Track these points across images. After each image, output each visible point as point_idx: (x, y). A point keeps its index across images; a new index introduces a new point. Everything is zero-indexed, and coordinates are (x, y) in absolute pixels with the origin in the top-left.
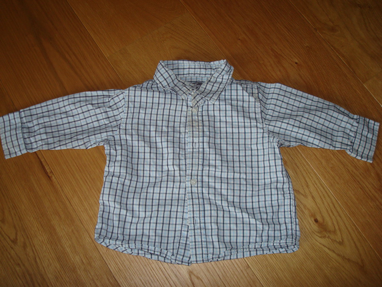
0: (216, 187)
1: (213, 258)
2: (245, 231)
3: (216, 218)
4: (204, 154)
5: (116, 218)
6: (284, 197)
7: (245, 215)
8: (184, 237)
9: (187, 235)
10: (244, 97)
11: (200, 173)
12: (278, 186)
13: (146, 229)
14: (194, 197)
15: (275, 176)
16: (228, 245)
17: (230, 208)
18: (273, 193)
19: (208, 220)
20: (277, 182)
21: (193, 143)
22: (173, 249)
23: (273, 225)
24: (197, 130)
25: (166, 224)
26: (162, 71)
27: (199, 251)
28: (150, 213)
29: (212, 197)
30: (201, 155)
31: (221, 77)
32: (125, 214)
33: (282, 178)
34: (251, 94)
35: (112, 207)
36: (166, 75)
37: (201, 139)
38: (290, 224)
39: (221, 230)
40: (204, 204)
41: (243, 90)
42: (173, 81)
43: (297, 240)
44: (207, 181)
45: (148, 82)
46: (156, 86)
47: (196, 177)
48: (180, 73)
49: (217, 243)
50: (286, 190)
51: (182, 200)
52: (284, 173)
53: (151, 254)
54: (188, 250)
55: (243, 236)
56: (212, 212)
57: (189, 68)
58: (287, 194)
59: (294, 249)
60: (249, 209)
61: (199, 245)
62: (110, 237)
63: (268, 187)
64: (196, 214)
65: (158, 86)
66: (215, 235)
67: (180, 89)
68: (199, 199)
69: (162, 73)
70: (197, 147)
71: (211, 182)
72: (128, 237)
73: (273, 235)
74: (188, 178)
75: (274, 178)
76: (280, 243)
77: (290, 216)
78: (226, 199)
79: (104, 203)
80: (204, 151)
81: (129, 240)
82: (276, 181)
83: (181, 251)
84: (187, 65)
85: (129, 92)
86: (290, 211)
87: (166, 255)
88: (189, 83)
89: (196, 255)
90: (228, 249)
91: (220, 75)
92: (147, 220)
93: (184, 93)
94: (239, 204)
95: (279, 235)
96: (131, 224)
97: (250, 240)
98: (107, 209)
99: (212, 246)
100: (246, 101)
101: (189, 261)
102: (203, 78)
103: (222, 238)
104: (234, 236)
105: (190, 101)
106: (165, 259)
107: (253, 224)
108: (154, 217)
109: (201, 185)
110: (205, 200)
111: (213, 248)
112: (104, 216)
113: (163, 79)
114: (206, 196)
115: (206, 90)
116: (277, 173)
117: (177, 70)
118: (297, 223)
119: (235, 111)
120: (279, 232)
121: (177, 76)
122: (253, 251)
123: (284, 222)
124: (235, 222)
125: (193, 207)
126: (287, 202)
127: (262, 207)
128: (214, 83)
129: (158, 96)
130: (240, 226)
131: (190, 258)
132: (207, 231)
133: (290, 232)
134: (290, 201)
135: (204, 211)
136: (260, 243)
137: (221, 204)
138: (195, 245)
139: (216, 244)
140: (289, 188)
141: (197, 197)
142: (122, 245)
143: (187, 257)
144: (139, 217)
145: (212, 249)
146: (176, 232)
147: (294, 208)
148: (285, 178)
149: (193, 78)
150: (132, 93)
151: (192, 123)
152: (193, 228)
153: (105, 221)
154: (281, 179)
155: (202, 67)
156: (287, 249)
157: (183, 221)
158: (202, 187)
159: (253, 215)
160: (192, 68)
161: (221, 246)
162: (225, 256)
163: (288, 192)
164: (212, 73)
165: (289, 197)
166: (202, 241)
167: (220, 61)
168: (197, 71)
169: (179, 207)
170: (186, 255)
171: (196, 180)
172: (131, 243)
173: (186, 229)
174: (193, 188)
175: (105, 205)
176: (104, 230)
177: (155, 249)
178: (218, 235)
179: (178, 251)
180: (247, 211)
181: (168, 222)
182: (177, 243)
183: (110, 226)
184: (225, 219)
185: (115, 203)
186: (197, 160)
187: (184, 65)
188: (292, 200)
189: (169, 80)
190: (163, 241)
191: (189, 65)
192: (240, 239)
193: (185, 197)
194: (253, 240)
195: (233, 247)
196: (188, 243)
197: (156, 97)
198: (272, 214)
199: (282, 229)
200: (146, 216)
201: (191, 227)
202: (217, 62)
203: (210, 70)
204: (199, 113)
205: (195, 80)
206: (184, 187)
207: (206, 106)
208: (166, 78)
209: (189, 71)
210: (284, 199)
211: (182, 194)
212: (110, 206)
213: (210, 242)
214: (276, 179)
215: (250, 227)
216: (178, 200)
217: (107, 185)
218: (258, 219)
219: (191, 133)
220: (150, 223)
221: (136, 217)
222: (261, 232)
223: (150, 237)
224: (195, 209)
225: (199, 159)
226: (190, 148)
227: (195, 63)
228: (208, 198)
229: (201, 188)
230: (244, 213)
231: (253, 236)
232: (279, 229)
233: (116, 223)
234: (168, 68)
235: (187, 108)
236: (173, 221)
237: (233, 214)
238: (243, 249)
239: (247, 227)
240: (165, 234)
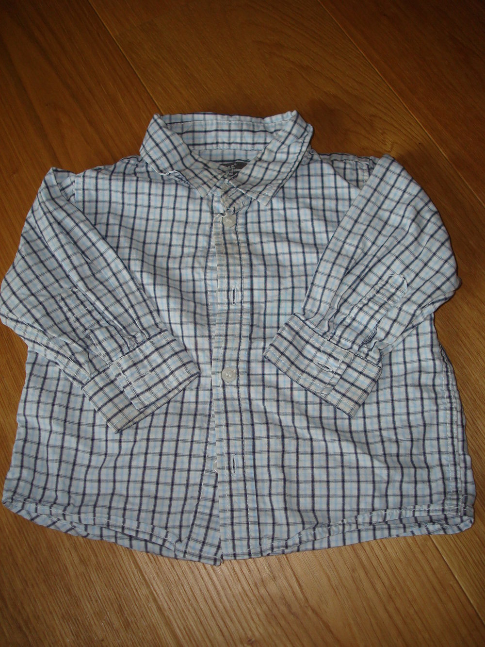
0: (281, 385)
1: (272, 548)
2: (347, 485)
3: (280, 455)
4: (252, 314)
5: (54, 455)
6: (437, 405)
7: (348, 447)
8: (206, 499)
9: (214, 493)
10: (339, 191)
11: (243, 355)
12: (423, 381)
13: (122, 481)
14: (229, 409)
15: (416, 358)
16: (309, 517)
17: (312, 431)
18: (411, 396)
19: (262, 459)
20: (420, 372)
21: (228, 290)
22: (181, 527)
23: (412, 470)
24: (238, 262)
25: (167, 469)
26: (159, 136)
27: (240, 531)
28: (131, 444)
29: (271, 407)
30: (246, 317)
31: (286, 150)
32: (74, 446)
33: (431, 363)
34: (355, 183)
35: (45, 430)
36: (166, 146)
37: (246, 281)
38: (453, 468)
39: (291, 482)
40: (253, 424)
41: (335, 175)
42: (182, 159)
43: (468, 504)
44: (260, 371)
45: (126, 161)
46: (144, 169)
47: (234, 364)
48: (197, 142)
49: (283, 513)
50: (442, 390)
51: (202, 415)
52: (436, 349)
53: (131, 537)
54: (215, 530)
55: (344, 496)
56: (272, 441)
57: (217, 130)
58: (443, 397)
59: (462, 526)
60: (357, 432)
61: (239, 516)
62: (39, 498)
63: (398, 381)
64: (235, 446)
65: (150, 169)
66: (277, 494)
67: (196, 175)
68: (240, 412)
69: (158, 141)
70: (238, 299)
71: (269, 375)
72: (80, 498)
73: (412, 492)
74: (217, 366)
75: (412, 362)
76: (428, 511)
77: (450, 449)
78: (304, 412)
79: (26, 422)
80: (252, 308)
81: (80, 506)
82: (417, 369)
83: (199, 533)
84: (212, 124)
85: (84, 182)
86: (452, 438)
87: (165, 540)
88: (218, 164)
89: (233, 540)
90: (307, 526)
91: (283, 146)
92: (124, 460)
93: (205, 183)
94: (333, 421)
95: (427, 492)
96: (87, 470)
97: (358, 505)
98: (33, 436)
99: (270, 520)
100: (343, 199)
101: (216, 554)
102: (249, 153)
103: (295, 500)
104: (321, 496)
105: (219, 202)
106: (161, 550)
107: (365, 468)
108: (138, 454)
109: (246, 382)
110: (255, 415)
111: (274, 524)
112: (26, 451)
113: (160, 154)
114: (258, 404)
115: (251, 179)
116: (421, 350)
117: (190, 135)
118: (469, 464)
119: (319, 220)
120: (427, 485)
121: (191, 148)
122: (366, 530)
123: (437, 462)
124: (324, 464)
125: (228, 432)
126: (444, 416)
127: (388, 429)
128: (269, 163)
129: (147, 191)
130: (336, 474)
131: (219, 547)
132: (259, 484)
133: (451, 486)
134: (452, 415)
135: (253, 438)
136: (383, 512)
137: (291, 424)
138: (232, 517)
139: (280, 516)
140: (448, 385)
141: (237, 408)
142: (64, 515)
143: (211, 545)
144: (106, 455)
145: (270, 527)
146: (190, 488)
147: (460, 429)
148: (437, 362)
149: (226, 152)
150: (90, 183)
151: (226, 248)
152: (227, 479)
153: (29, 462)
154: (428, 365)
155: (245, 127)
156: (445, 526)
157: (205, 462)
158: (249, 386)
159: (365, 446)
160: (223, 130)
161: (291, 520)
162: (300, 542)
163: (446, 394)
164: (268, 140)
165: (448, 406)
166: (247, 509)
167: (285, 115)
168: (235, 137)
169: (197, 431)
170: (209, 540)
171: (235, 371)
172: (85, 513)
173: (212, 482)
174: (227, 389)
175: (29, 426)
176: (26, 481)
177: (138, 526)
178: (284, 494)
179: (191, 532)
180: (352, 437)
181: (171, 466)
182: (190, 512)
183: (41, 473)
184: (301, 457)
185: (53, 421)
186: (238, 326)
187: (206, 125)
188: (455, 413)
189: (174, 157)
190: (158, 509)
191: (217, 124)
192: (336, 503)
193: (210, 409)
194: (365, 504)
195: (320, 520)
196: (215, 512)
197: (143, 193)
198: (409, 444)
199: (432, 477)
200: (122, 452)
201: (224, 475)
202: (279, 116)
203: (263, 134)
204: (239, 226)
205: (231, 158)
206: (209, 386)
207: (255, 214)
208: (165, 151)
209: (217, 137)
210: (437, 411)
211: (205, 403)
212: (40, 429)
213: (265, 510)
214: (416, 364)
215: (358, 475)
216: (195, 415)
217: (36, 382)
218: (377, 456)
219: (225, 268)
220: (130, 467)
221: (99, 454)
222: (384, 485)
223: (130, 499)
224: (231, 436)
225: (241, 324)
226: (222, 303)
227: (231, 119)
228: (262, 408)
229: (246, 389)
230: (343, 443)
231: (366, 496)
232: (426, 478)
233: (53, 467)
234: (171, 130)
235: (213, 217)
236: (183, 463)
237: (319, 446)
238: (344, 525)
239: (351, 474)
240: (164, 491)
